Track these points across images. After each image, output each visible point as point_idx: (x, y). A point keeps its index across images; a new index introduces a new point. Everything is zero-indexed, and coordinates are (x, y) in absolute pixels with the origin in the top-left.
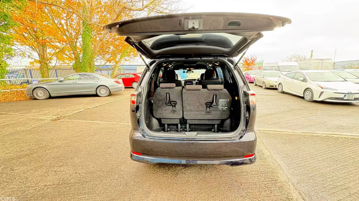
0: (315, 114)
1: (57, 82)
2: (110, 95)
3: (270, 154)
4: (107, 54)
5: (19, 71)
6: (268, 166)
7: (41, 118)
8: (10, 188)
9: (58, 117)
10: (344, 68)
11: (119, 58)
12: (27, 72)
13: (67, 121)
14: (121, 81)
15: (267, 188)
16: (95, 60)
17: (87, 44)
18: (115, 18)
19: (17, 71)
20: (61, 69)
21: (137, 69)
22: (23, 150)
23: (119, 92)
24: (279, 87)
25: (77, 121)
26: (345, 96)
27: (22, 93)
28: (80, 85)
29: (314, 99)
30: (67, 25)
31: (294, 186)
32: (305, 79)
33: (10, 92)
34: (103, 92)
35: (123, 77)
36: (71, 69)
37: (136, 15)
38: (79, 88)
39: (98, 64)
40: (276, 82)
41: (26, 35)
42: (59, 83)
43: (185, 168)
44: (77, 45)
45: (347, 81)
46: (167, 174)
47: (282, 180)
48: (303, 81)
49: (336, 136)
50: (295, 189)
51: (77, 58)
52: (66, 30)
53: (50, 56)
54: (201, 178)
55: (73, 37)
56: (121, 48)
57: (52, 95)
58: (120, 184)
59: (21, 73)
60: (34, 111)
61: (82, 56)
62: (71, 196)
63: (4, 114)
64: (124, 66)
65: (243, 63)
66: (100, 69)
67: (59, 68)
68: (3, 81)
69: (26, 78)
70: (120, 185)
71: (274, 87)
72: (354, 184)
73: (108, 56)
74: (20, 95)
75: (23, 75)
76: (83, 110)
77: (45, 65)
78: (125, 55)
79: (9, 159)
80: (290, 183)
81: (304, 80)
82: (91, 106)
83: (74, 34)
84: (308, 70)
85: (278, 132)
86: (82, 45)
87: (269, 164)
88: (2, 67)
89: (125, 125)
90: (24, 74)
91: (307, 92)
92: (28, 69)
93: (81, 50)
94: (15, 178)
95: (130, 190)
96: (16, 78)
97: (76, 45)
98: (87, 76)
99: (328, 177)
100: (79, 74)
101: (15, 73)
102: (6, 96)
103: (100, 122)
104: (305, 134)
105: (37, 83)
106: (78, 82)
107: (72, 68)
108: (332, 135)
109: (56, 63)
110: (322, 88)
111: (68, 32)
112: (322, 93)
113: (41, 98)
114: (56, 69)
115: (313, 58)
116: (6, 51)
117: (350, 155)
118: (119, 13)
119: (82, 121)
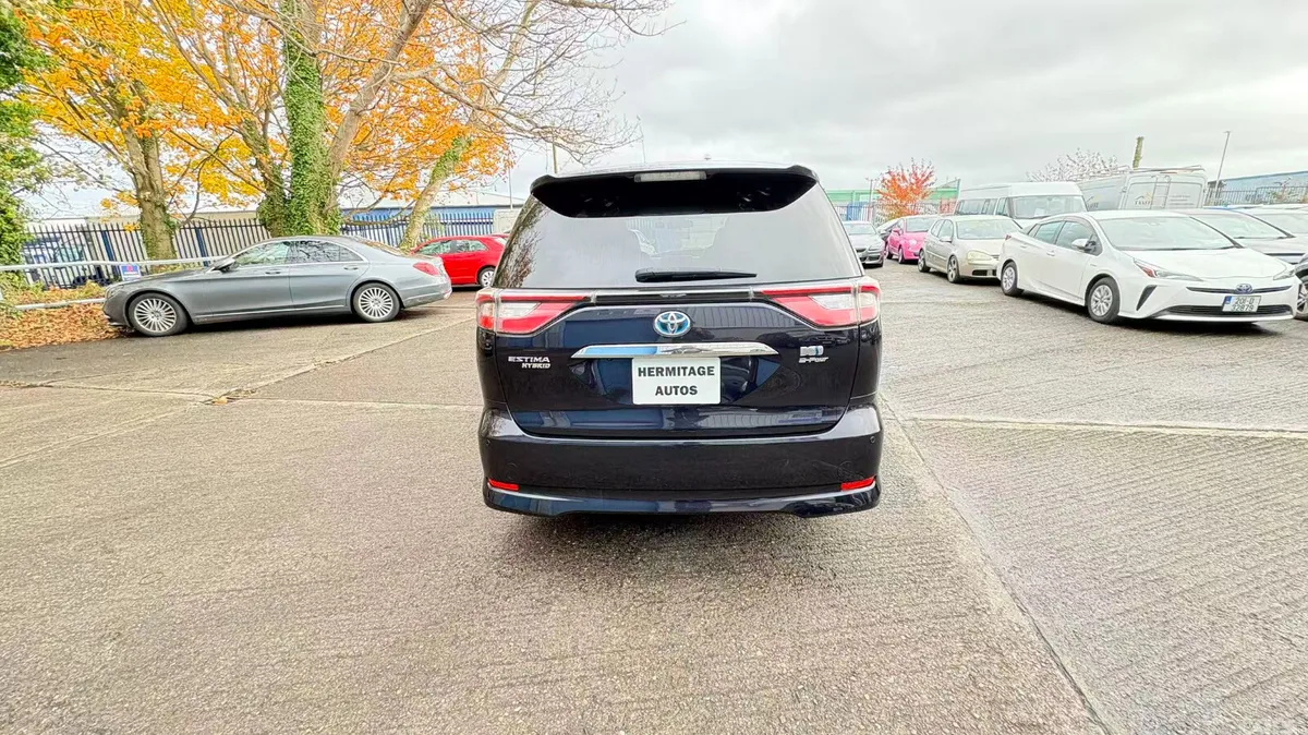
0: (1115, 365)
1: (210, 273)
2: (402, 314)
3: (939, 489)
4: (383, 167)
5: (64, 235)
6: (926, 524)
7: (169, 396)
8: (113, 600)
9: (229, 393)
10: (1256, 199)
11: (428, 179)
12: (94, 238)
13: (261, 404)
14: (437, 263)
15: (915, 582)
16: (339, 188)
17: (306, 131)
18: (404, 28)
19: (58, 235)
20: (216, 227)
21: (496, 220)
22: (131, 496)
23: (433, 304)
24: (1005, 276)
25: (296, 404)
26: (1227, 299)
27: (88, 315)
28: (294, 283)
29: (1120, 314)
30: (227, 59)
31: (1000, 576)
32: (1094, 243)
33: (43, 310)
34: (375, 304)
35: (446, 249)
36: (253, 223)
37: (481, 14)
38: (290, 293)
39: (348, 206)
40: (996, 257)
41: (78, 100)
42: (220, 275)
43: (661, 534)
44: (269, 135)
45: (1239, 247)
46: (604, 551)
47: (964, 562)
48: (1087, 250)
49: (1168, 431)
50: (1000, 585)
51: (272, 184)
52: (226, 78)
53: (176, 178)
54: (711, 559)
55: (253, 102)
56: (430, 142)
57: (197, 318)
58: (455, 583)
59: (72, 242)
60: (140, 374)
61: (289, 174)
62: (308, 618)
63: (42, 386)
64: (447, 212)
65: (885, 190)
66: (358, 223)
67: (207, 223)
68: (17, 273)
69: (91, 262)
70: (458, 585)
71: (990, 276)
72: (1188, 567)
73: (383, 173)
74: (85, 323)
75: (80, 249)
76: (313, 366)
77: (158, 214)
78: (450, 169)
79: (89, 522)
80: (988, 569)
81: (1092, 248)
82: (338, 354)
83: (254, 92)
84: (1117, 209)
85: (976, 425)
86: (286, 132)
87: (931, 517)
88: (9, 221)
89: (459, 412)
90: (82, 245)
91: (1099, 291)
92: (97, 229)
93: (286, 154)
94: (125, 574)
95: (487, 596)
96: (56, 261)
97: (265, 136)
98: (315, 249)
99: (1113, 550)
100: (285, 243)
101: (49, 245)
102: (33, 325)
103: (375, 405)
104: (1066, 427)
105: (139, 276)
106: (285, 272)
107: (258, 223)
108: (1155, 429)
109: (197, 202)
110: (1150, 274)
111: (233, 84)
112: (1148, 291)
113: (157, 331)
114: (197, 226)
115: (1142, 164)
116: (17, 162)
117: (1200, 487)
118: (419, 9)
119: (315, 403)
